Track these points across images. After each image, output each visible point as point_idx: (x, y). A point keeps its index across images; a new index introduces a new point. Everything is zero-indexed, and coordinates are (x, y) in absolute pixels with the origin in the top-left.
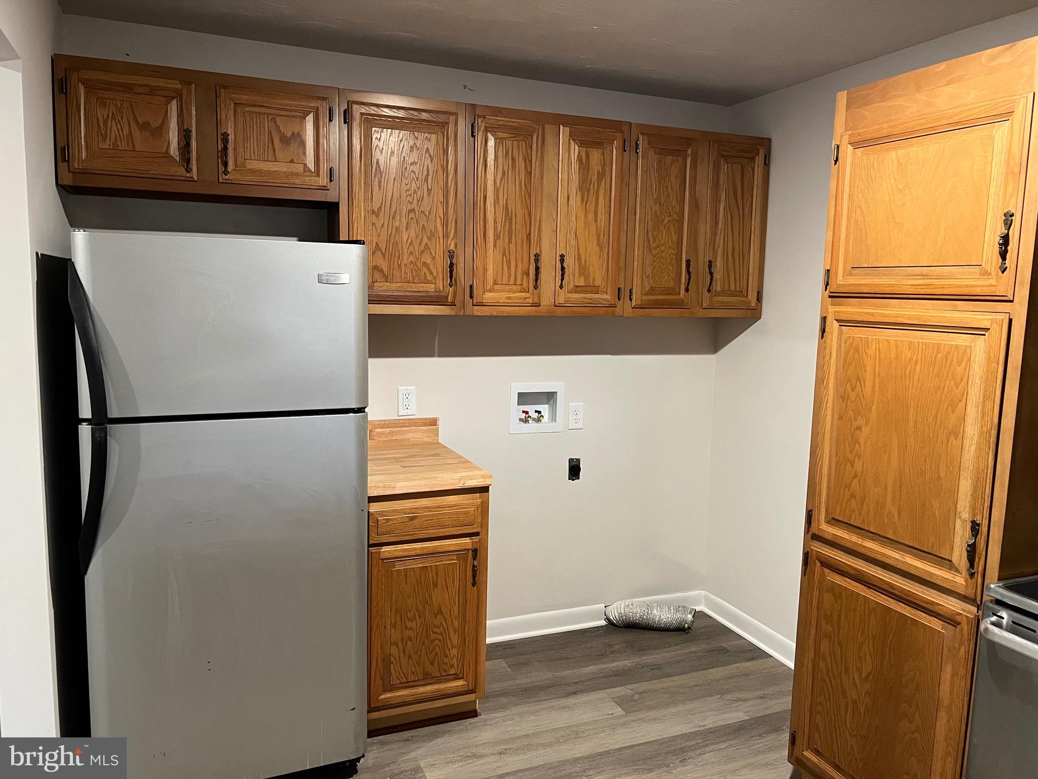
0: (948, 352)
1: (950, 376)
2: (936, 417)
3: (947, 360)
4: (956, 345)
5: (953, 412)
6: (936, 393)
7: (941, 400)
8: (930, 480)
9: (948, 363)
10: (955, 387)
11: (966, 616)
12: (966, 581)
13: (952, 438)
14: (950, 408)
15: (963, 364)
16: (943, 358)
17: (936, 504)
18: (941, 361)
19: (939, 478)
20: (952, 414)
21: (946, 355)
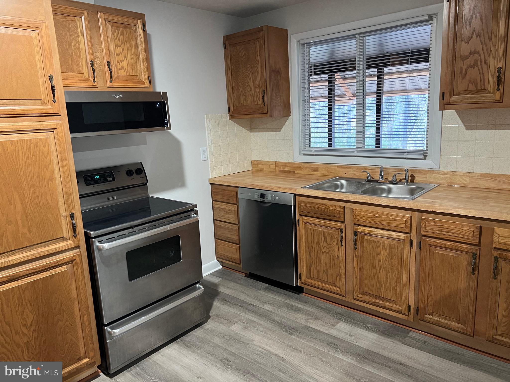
0: (37, 142)
1: (41, 153)
2: (39, 176)
3: (37, 147)
4: (40, 138)
5: (47, 170)
6: (35, 164)
7: (39, 166)
8: (44, 206)
9: (38, 149)
10: (45, 158)
11: (77, 255)
12: (73, 241)
13: (50, 183)
14: (45, 169)
15: (47, 146)
16: (34, 146)
17: (50, 216)
18: (34, 148)
19: (48, 203)
20: (47, 171)
21: (36, 144)
